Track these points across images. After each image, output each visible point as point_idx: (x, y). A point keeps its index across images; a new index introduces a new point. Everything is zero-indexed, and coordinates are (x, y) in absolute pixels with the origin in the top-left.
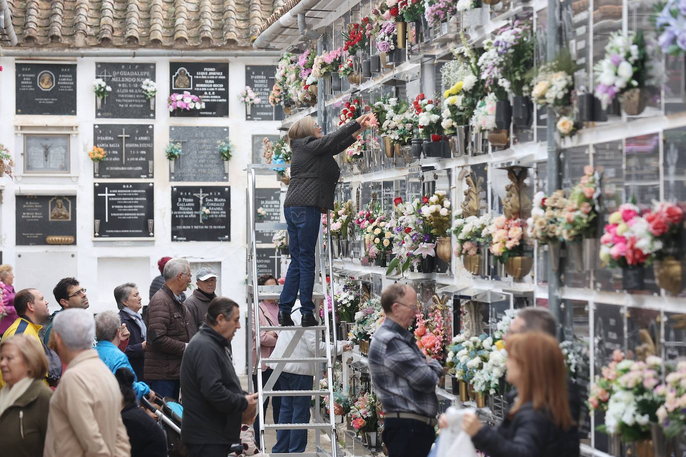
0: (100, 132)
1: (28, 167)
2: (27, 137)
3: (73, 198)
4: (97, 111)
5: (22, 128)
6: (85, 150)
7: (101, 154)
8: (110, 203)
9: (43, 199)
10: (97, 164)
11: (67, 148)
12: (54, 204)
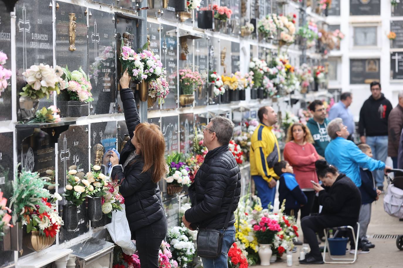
0: (394, 24)
1: (356, 43)
2: (355, 28)
3: (378, 60)
4: (392, 13)
5: (353, 23)
6: (385, 33)
7: (394, 36)
8: (399, 62)
9: (363, 61)
10: (392, 41)
11: (376, 33)
12: (369, 63)
